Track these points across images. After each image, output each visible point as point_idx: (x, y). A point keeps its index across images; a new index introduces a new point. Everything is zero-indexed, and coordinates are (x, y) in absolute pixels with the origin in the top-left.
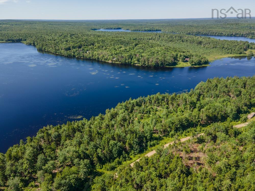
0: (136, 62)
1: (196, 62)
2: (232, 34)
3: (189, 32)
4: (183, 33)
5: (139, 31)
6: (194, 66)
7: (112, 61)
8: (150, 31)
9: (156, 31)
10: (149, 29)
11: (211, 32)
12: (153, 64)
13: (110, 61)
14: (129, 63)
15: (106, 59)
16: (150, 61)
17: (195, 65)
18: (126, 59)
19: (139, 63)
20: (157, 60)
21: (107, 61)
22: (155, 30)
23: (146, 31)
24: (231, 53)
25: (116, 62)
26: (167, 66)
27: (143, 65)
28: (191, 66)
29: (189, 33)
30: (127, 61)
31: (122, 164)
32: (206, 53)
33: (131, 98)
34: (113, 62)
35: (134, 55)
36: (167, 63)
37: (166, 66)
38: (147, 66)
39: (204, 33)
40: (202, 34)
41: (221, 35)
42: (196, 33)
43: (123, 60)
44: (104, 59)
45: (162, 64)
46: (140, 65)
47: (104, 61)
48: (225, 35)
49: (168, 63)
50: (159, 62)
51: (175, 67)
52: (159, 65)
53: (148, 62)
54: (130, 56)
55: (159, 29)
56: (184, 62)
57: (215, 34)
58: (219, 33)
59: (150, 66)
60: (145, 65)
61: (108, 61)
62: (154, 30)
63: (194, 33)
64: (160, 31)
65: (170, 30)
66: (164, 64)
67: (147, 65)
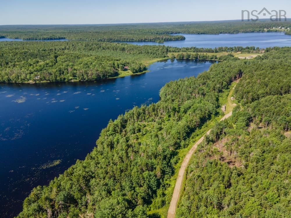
0: (71, 78)
1: (137, 70)
2: (142, 40)
3: (100, 38)
4: (93, 40)
5: (36, 39)
6: (137, 74)
7: (35, 80)
8: (51, 39)
9: (60, 39)
10: (49, 37)
11: (122, 38)
12: (94, 76)
13: (31, 82)
14: (61, 80)
15: (23, 80)
16: (90, 74)
17: (136, 72)
18: (57, 76)
19: (76, 79)
20: (97, 72)
21: (26, 82)
22: (58, 38)
23: (45, 39)
24: (157, 58)
25: (42, 82)
26: (110, 78)
27: (82, 80)
28: (133, 73)
29: (101, 40)
30: (58, 78)
31: (166, 194)
32: (137, 60)
33: (111, 119)
34: (37, 82)
35: (65, 70)
36: (109, 74)
37: (108, 77)
38: (87, 81)
39: (115, 40)
40: (114, 40)
41: (132, 41)
42: (108, 39)
43: (52, 78)
44: (20, 80)
45: (104, 76)
46: (78, 81)
47: (20, 82)
48: (136, 40)
49: (111, 74)
50: (100, 74)
51: (118, 77)
52: (100, 77)
53: (87, 75)
54: (60, 71)
55: (62, 36)
56: (124, 70)
57: (127, 40)
58: (130, 39)
59: (91, 80)
60: (85, 79)
61: (29, 82)
62: (56, 38)
63: (106, 40)
64: (64, 38)
65: (77, 38)
66: (107, 75)
67: (86, 79)
